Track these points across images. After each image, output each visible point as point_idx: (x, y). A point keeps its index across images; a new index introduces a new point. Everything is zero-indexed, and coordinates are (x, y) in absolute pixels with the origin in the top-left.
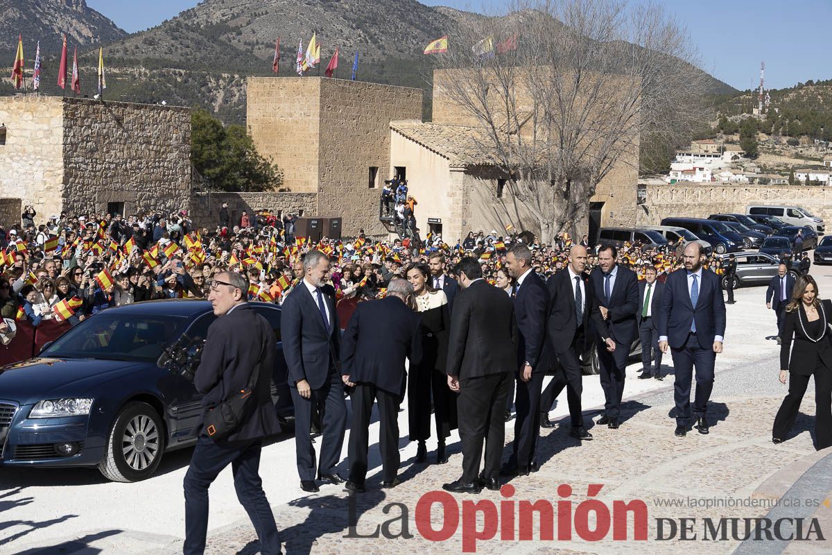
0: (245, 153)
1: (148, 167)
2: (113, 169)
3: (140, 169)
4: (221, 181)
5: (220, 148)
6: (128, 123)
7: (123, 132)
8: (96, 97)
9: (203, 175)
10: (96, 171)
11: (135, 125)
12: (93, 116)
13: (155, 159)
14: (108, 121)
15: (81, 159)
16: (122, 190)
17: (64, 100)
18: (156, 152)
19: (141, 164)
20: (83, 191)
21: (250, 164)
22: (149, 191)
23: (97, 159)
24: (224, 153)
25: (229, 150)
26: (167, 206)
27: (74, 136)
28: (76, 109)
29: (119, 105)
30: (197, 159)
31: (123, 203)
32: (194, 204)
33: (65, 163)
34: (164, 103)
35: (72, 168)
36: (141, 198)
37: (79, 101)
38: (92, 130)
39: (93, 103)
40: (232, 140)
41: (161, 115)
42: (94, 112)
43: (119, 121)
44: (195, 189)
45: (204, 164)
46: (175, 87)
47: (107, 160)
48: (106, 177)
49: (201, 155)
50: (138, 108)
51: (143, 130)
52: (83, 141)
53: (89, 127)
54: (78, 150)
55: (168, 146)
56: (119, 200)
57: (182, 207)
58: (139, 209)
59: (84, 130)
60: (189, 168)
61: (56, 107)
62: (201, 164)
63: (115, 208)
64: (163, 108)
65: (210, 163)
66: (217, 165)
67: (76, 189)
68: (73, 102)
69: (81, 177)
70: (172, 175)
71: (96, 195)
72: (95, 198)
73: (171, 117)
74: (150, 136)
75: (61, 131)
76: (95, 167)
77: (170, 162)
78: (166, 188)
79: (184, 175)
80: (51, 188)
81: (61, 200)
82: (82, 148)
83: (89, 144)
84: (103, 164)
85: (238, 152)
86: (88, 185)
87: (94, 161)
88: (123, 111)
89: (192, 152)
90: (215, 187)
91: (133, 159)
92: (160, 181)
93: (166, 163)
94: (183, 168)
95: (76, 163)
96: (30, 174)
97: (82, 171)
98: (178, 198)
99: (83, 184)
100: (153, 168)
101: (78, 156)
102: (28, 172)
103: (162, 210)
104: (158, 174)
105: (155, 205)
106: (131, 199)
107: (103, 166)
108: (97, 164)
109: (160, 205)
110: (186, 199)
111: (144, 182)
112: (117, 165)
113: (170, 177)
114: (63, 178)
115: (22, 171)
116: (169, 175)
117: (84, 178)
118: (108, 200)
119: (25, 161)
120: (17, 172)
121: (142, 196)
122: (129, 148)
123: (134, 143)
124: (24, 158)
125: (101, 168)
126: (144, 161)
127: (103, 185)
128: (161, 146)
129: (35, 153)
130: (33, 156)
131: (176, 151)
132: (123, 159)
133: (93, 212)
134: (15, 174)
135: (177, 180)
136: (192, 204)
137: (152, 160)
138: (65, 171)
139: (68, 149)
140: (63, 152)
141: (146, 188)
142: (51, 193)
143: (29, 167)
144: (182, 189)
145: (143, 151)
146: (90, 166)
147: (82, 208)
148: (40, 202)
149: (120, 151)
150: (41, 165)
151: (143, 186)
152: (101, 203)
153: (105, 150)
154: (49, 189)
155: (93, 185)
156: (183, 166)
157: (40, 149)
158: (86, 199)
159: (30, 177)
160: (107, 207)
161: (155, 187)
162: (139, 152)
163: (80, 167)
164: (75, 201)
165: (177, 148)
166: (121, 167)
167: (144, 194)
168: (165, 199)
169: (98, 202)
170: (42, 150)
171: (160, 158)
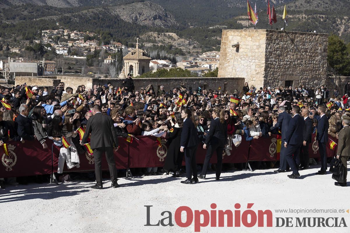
1: (305, 64)
2: (289, 64)
3: (302, 64)
4: (342, 71)
5: (343, 54)
6: (297, 42)
7: (294, 46)
8: (282, 29)
9: (333, 68)
10: (280, 66)
11: (300, 43)
12: (280, 39)
13: (309, 59)
14: (287, 41)
15: (273, 59)
16: (293, 75)
17: (267, 31)
18: (310, 56)
19: (302, 62)
20: (274, 75)
22: (306, 75)
23: (281, 59)
24: (345, 57)
25: (347, 56)
26: (314, 83)
27: (271, 48)
28: (272, 35)
29: (293, 33)
30: (331, 60)
31: (292, 81)
32: (328, 82)
33: (266, 61)
34: (315, 32)
35: (269, 64)
36: (301, 79)
37: (274, 31)
38: (279, 45)
39: (280, 32)
41: (313, 38)
42: (281, 37)
43: (292, 41)
44: (329, 75)
45: (334, 62)
46: (320, 24)
47: (286, 60)
48: (285, 68)
49: (333, 58)
50: (302, 34)
51: (304, 45)
52: (275, 50)
53: (278, 44)
54: (272, 55)
55: (316, 53)
57: (322, 83)
58: (300, 84)
59: (276, 45)
60: (326, 64)
61: (262, 34)
62: (332, 62)
63: (288, 83)
64: (314, 34)
65: (338, 62)
66: (341, 63)
67: (270, 74)
68: (271, 32)
69: (273, 68)
70: (317, 67)
71: (280, 77)
72: (279, 78)
73: (318, 39)
74: (307, 48)
75: (264, 46)
77: (317, 61)
78: (314, 74)
79: (323, 67)
80: (259, 73)
81: (263, 79)
82: (274, 54)
83: (278, 52)
86: (276, 72)
87: (279, 60)
88: (295, 36)
89: (328, 56)
90: (339, 74)
91: (298, 59)
92: (311, 70)
93: (314, 62)
94: (323, 64)
95: (271, 61)
96: (249, 66)
97: (274, 65)
98: (320, 79)
99: (274, 71)
100: (308, 64)
101: (272, 58)
102: (248, 65)
103: (312, 85)
104: (311, 67)
105: (308, 82)
106: (297, 79)
107: (284, 63)
108: (281, 62)
109: (311, 82)
110: (324, 80)
111: (303, 71)
112: (291, 62)
113: (316, 68)
114: (265, 68)
115: (246, 65)
116: (316, 67)
117: (275, 69)
118: (285, 79)
119: (247, 60)
120: (243, 65)
121: (302, 77)
122: (297, 54)
123: (299, 51)
124: (247, 59)
125: (283, 64)
126: (304, 61)
127: (283, 72)
128: (313, 53)
129: (252, 56)
130: (251, 58)
131: (320, 56)
132: (294, 59)
133: (278, 85)
134: (242, 66)
135: (320, 70)
136: (327, 82)
137: (308, 60)
138: (266, 65)
139: (267, 55)
140: (265, 56)
141: (304, 74)
142: (259, 75)
143: (249, 63)
144: (322, 75)
145: (303, 56)
146: (278, 63)
147: (273, 83)
148: (253, 80)
149: (292, 56)
150: (255, 62)
151: (303, 73)
152: (282, 81)
153: (285, 55)
154: (257, 73)
155: (279, 72)
156: (323, 63)
157: (254, 54)
158: (275, 79)
159: (250, 67)
160: (285, 83)
161: (309, 73)
162: (302, 56)
163: (273, 63)
164: (269, 80)
165: (321, 54)
166: (293, 63)
167: (303, 77)
168: (313, 79)
169: (280, 80)
170: (255, 55)
171: (312, 59)
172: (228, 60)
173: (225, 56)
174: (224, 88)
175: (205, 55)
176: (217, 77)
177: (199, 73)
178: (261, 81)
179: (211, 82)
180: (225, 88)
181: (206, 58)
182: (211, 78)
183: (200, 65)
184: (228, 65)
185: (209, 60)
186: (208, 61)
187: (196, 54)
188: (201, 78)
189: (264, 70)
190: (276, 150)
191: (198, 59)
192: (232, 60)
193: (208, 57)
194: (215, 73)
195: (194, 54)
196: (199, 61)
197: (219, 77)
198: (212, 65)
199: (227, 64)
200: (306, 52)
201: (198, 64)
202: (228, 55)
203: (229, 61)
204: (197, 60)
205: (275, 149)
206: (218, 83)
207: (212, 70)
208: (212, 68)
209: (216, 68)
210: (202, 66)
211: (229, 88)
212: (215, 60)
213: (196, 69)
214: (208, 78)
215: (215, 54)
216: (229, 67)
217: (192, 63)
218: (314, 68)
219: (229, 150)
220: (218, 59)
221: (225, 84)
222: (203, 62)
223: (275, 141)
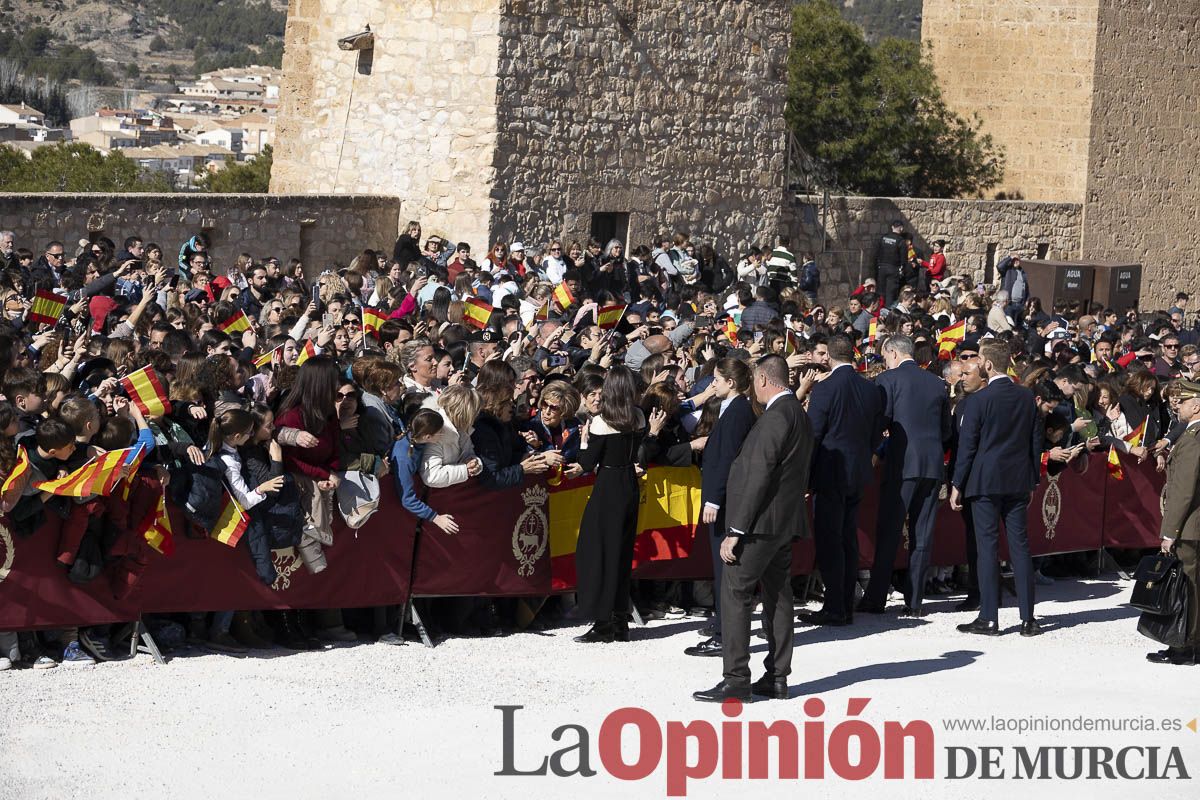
0: (915, 104)
1: (686, 133)
2: (608, 136)
3: (669, 137)
4: (857, 171)
5: (858, 92)
6: (646, 28)
7: (633, 50)
9: (815, 155)
10: (567, 141)
11: (660, 34)
12: (566, 12)
13: (705, 113)
14: (601, 25)
15: (536, 111)
16: (627, 185)
18: (710, 98)
19: (672, 124)
20: (537, 185)
21: (926, 131)
22: (687, 189)
23: (572, 112)
24: (867, 103)
25: (878, 98)
26: (728, 224)
27: (523, 56)
30: (804, 118)
31: (626, 215)
32: (790, 224)
33: (500, 118)
35: (516, 130)
36: (667, 204)
38: (564, 44)
40: (886, 74)
41: (722, 11)
43: (626, 23)
44: (793, 187)
45: (818, 130)
47: (594, 114)
48: (591, 154)
49: (813, 107)
51: (680, 46)
52: (542, 68)
53: (558, 37)
54: (532, 89)
55: (736, 84)
56: (619, 208)
57: (763, 227)
58: (662, 230)
59: (547, 44)
60: (783, 137)
62: (811, 128)
63: (607, 225)
65: (834, 127)
66: (849, 132)
67: (522, 179)
69: (534, 153)
70: (742, 152)
71: (567, 195)
72: (563, 200)
73: (746, 16)
74: (695, 62)
75: (492, 45)
76: (568, 131)
77: (738, 122)
78: (727, 184)
79: (769, 152)
80: (466, 174)
81: (487, 203)
82: (540, 85)
83: (558, 75)
84: (585, 123)
85: (900, 103)
86: (549, 170)
87: (565, 114)
89: (790, 100)
90: (843, 185)
91: (654, 112)
92: (713, 165)
93: (728, 125)
94: (768, 138)
95: (524, 120)
96: (421, 142)
97: (538, 137)
98: (753, 207)
99: (539, 168)
100: (699, 135)
101: (530, 104)
102: (417, 136)
103: (716, 235)
104: (709, 148)
105: (700, 222)
106: (646, 207)
107: (586, 127)
108: (572, 122)
109: (712, 223)
110: (773, 210)
111: (675, 168)
112: (618, 125)
113: (737, 156)
114: (495, 152)
115: (405, 134)
116: (734, 152)
117: (542, 155)
118: (593, 208)
119: (412, 112)
120: (394, 137)
121: (670, 199)
122: (645, 89)
123: (658, 75)
124: (410, 105)
125: (581, 133)
126: (678, 119)
127: (583, 171)
128: (720, 83)
129: (435, 94)
130: (429, 102)
131: (754, 96)
132: (631, 112)
133: (557, 234)
134: (388, 141)
135: (753, 164)
136: (786, 222)
137: (699, 115)
138: (499, 137)
139: (508, 87)
140: (497, 93)
141: (681, 181)
142: (466, 187)
143: (419, 127)
144: (763, 187)
145: (676, 96)
146: (556, 128)
147: (533, 223)
148: (441, 206)
149: (625, 94)
150: (447, 123)
151: (673, 176)
152: (576, 213)
153: (591, 90)
154: (461, 177)
155: (562, 170)
156: (769, 131)
157: (444, 84)
158: (544, 203)
159: (422, 148)
160: (589, 223)
161: (702, 179)
162: (669, 98)
163: (533, 128)
164: (518, 208)
165: (756, 89)
166: (627, 130)
167: (676, 196)
168: (722, 208)
169: (569, 211)
170: (449, 87)
171: (716, 112)
172: (320, 108)
173: (304, 93)
174: (298, 245)
175: (210, 86)
176: (267, 192)
177: (182, 171)
178: (477, 212)
179: (236, 217)
180: (305, 244)
181: (214, 100)
182: (239, 195)
183: (187, 131)
184: (318, 135)
185: (229, 108)
186: (227, 115)
187: (167, 76)
188: (187, 195)
189: (491, 161)
190: (544, 545)
191: (177, 102)
192: (341, 113)
193: (225, 96)
194: (256, 173)
195: (159, 76)
196: (181, 113)
197: (275, 192)
198: (245, 133)
199: (316, 132)
200: (690, 76)
201: (176, 128)
202: (319, 84)
203: (327, 115)
204: (174, 106)
205: (540, 543)
206: (269, 219)
207: (247, 158)
208: (245, 149)
209: (263, 148)
210: (199, 139)
211: (325, 247)
212: (259, 109)
213: (164, 150)
214: (224, 195)
215: (258, 79)
216: (325, 146)
217: (149, 123)
218: (724, 153)
219: (317, 547)
220: (273, 106)
221: (304, 227)
222: (203, 120)
223: (542, 501)
